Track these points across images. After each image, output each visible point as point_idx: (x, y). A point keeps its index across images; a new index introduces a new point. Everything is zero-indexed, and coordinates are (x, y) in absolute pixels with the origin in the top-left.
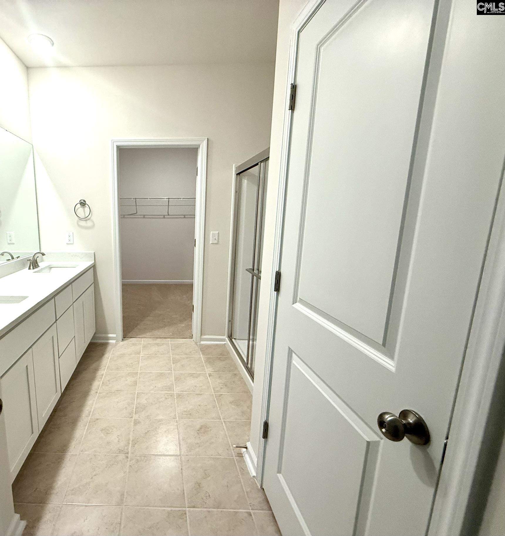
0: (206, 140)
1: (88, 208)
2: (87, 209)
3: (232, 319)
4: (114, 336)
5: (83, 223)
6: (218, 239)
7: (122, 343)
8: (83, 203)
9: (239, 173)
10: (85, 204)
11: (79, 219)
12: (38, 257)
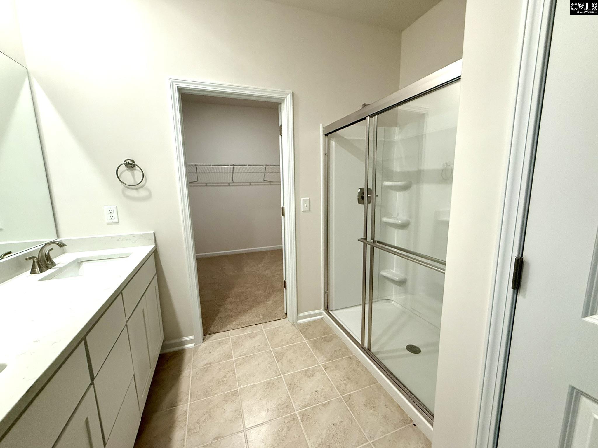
0: (291, 93)
1: (138, 170)
2: (138, 174)
3: (328, 291)
4: (192, 337)
5: (132, 193)
6: (309, 206)
7: (204, 345)
8: (131, 164)
9: (327, 134)
10: (134, 166)
11: (126, 187)
12: (52, 249)
